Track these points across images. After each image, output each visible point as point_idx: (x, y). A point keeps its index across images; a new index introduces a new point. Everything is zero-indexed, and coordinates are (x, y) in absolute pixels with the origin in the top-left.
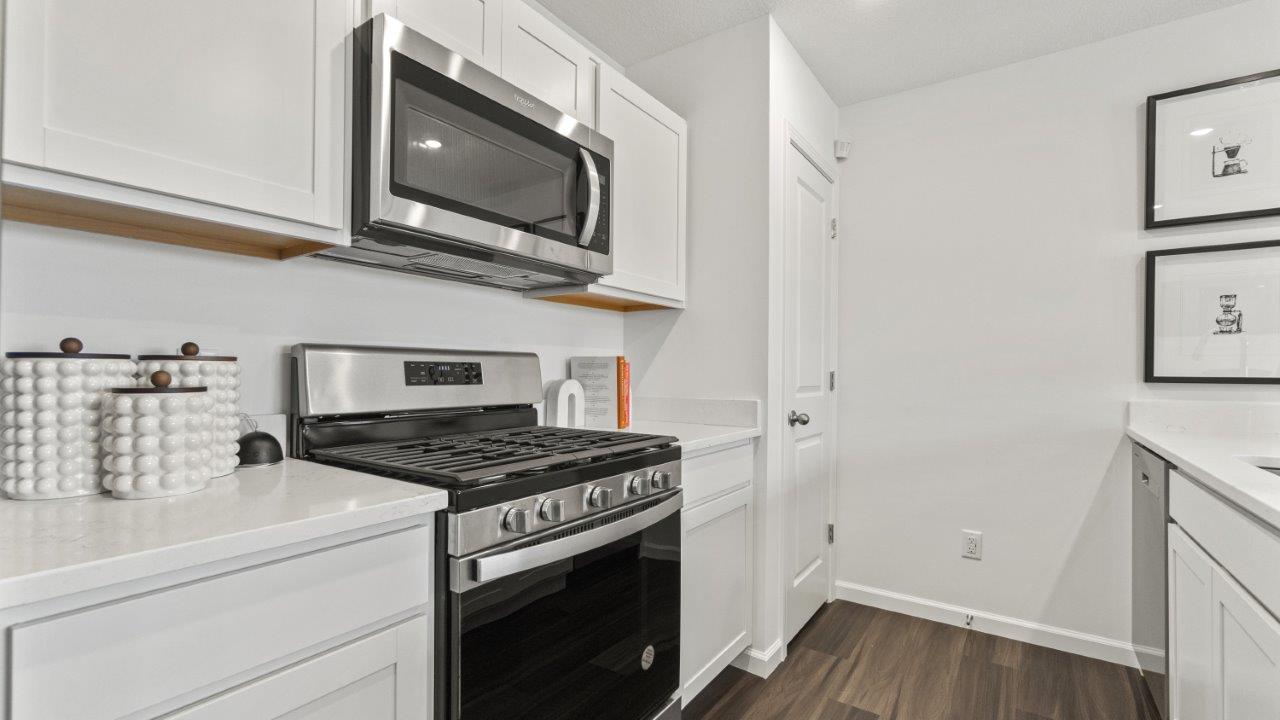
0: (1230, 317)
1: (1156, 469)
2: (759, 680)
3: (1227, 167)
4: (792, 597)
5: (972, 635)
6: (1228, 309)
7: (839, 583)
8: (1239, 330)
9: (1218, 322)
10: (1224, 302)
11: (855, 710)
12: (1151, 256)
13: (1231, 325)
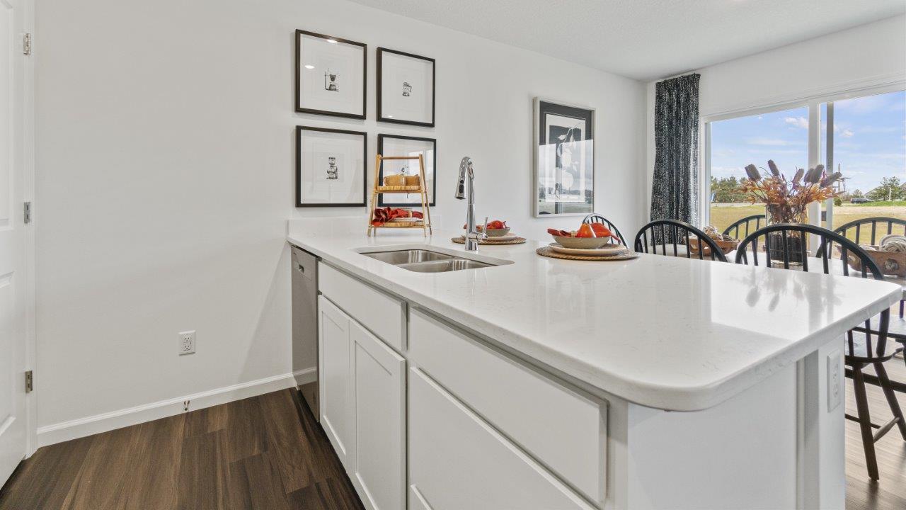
0: (333, 170)
1: (307, 261)
3: (331, 85)
5: (188, 419)
6: (332, 166)
7: (41, 430)
8: (336, 178)
9: (328, 172)
10: (331, 161)
12: (299, 129)
13: (333, 175)
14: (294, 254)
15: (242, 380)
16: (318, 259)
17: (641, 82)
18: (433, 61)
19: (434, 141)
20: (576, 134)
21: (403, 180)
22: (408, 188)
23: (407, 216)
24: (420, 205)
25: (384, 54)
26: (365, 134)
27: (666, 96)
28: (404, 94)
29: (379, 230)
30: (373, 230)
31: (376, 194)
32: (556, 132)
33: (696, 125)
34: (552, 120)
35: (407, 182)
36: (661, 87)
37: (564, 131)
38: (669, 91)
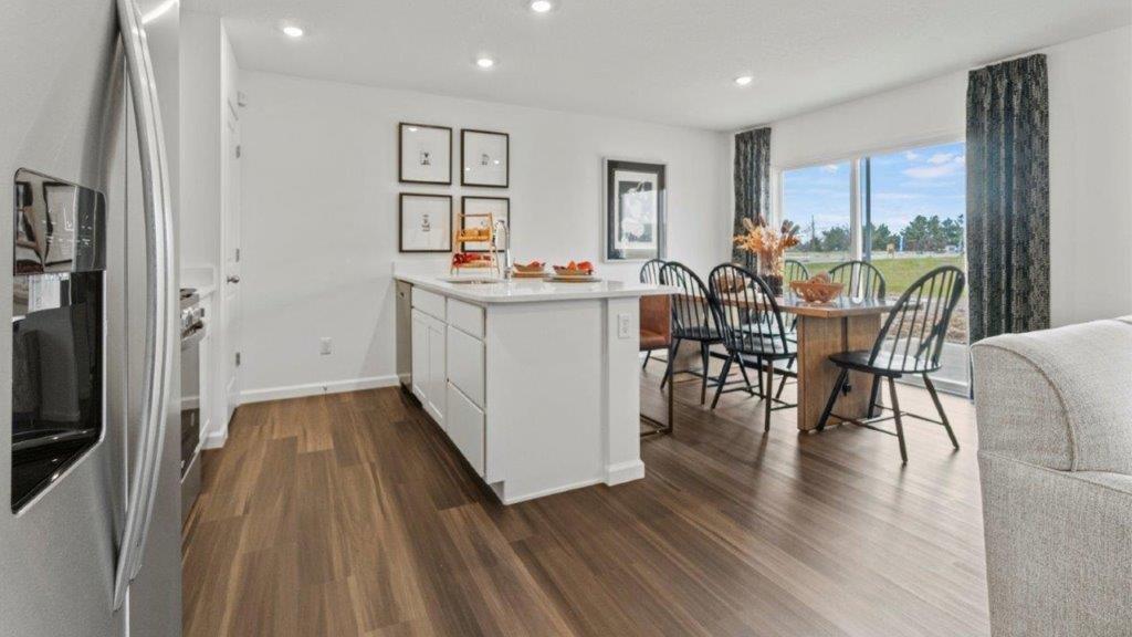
0: (427, 224)
1: (405, 288)
2: (217, 451)
3: (425, 161)
4: (229, 407)
5: (327, 397)
6: (426, 222)
7: (242, 393)
8: (429, 230)
9: (423, 226)
10: (425, 218)
11: (284, 440)
12: (401, 195)
13: (427, 227)
14: (397, 286)
15: (362, 375)
16: (412, 285)
17: (721, 133)
18: (507, 135)
19: (508, 199)
20: (648, 186)
21: (476, 232)
22: (480, 238)
23: (479, 258)
24: (488, 251)
25: (466, 133)
26: (451, 197)
27: (742, 146)
28: (483, 163)
29: (461, 270)
30: (455, 269)
31: (458, 241)
32: (625, 186)
33: (767, 176)
34: (621, 176)
35: (480, 233)
36: (740, 138)
37: (634, 185)
38: (746, 143)
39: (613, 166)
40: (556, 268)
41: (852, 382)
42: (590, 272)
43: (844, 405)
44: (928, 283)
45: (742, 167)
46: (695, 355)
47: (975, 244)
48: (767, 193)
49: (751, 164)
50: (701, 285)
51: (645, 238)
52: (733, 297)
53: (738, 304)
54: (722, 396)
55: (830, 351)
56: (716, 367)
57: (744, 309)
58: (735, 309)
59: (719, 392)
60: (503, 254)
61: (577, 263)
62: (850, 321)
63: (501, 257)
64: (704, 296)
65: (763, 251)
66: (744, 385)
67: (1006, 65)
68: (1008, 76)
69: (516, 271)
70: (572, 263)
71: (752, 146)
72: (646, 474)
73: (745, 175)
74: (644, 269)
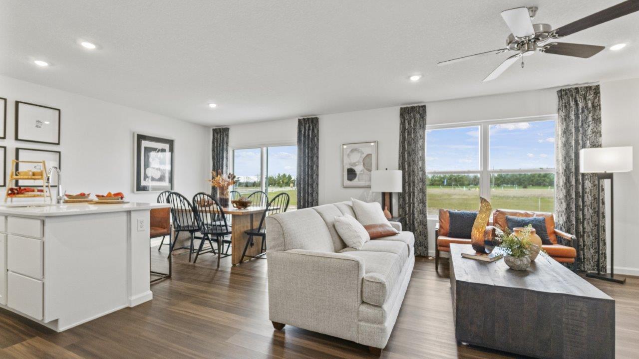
17: (205, 127)
18: (59, 110)
19: (59, 152)
20: (163, 150)
21: (31, 173)
22: (34, 177)
23: (33, 191)
24: (42, 186)
25: (20, 104)
26: (4, 148)
27: (216, 135)
28: (37, 126)
29: (14, 199)
30: (9, 199)
31: (11, 180)
32: (148, 150)
33: (227, 151)
34: (145, 144)
35: (34, 174)
36: (214, 130)
37: (154, 150)
38: (217, 134)
39: (141, 138)
40: (98, 196)
41: (254, 241)
42: (122, 198)
43: (251, 251)
44: (277, 199)
45: (215, 145)
46: (187, 239)
47: (299, 184)
48: (227, 159)
49: (220, 144)
50: (189, 204)
51: (162, 179)
52: (207, 209)
53: (210, 212)
54: (199, 256)
55: (246, 229)
56: (197, 244)
57: (213, 214)
58: (209, 215)
59: (198, 254)
60: (56, 189)
61: (113, 193)
62: (254, 216)
63: (54, 191)
64: (190, 209)
65: (220, 187)
66: (211, 250)
67: (308, 119)
68: (309, 124)
69: (67, 199)
70: (110, 194)
71: (220, 135)
72: (153, 297)
73: (217, 149)
74: (159, 196)
